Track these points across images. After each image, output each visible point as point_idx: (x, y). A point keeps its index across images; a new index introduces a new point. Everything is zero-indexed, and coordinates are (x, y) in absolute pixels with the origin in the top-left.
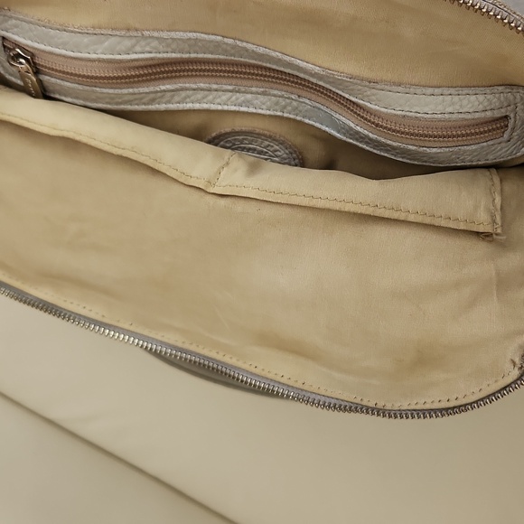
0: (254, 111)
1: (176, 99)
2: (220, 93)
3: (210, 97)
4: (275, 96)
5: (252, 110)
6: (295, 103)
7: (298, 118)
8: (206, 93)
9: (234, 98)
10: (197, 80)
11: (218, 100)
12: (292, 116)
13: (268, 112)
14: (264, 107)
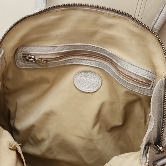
0: (91, 65)
1: (71, 61)
2: (83, 60)
3: (80, 61)
4: (97, 61)
5: (90, 65)
6: (102, 64)
7: (102, 68)
8: (79, 60)
9: (86, 61)
10: (77, 56)
11: (82, 62)
12: (101, 68)
13: (95, 66)
14: (94, 64)
